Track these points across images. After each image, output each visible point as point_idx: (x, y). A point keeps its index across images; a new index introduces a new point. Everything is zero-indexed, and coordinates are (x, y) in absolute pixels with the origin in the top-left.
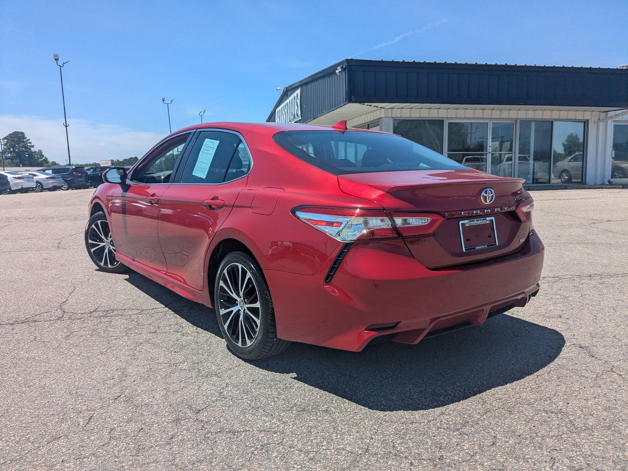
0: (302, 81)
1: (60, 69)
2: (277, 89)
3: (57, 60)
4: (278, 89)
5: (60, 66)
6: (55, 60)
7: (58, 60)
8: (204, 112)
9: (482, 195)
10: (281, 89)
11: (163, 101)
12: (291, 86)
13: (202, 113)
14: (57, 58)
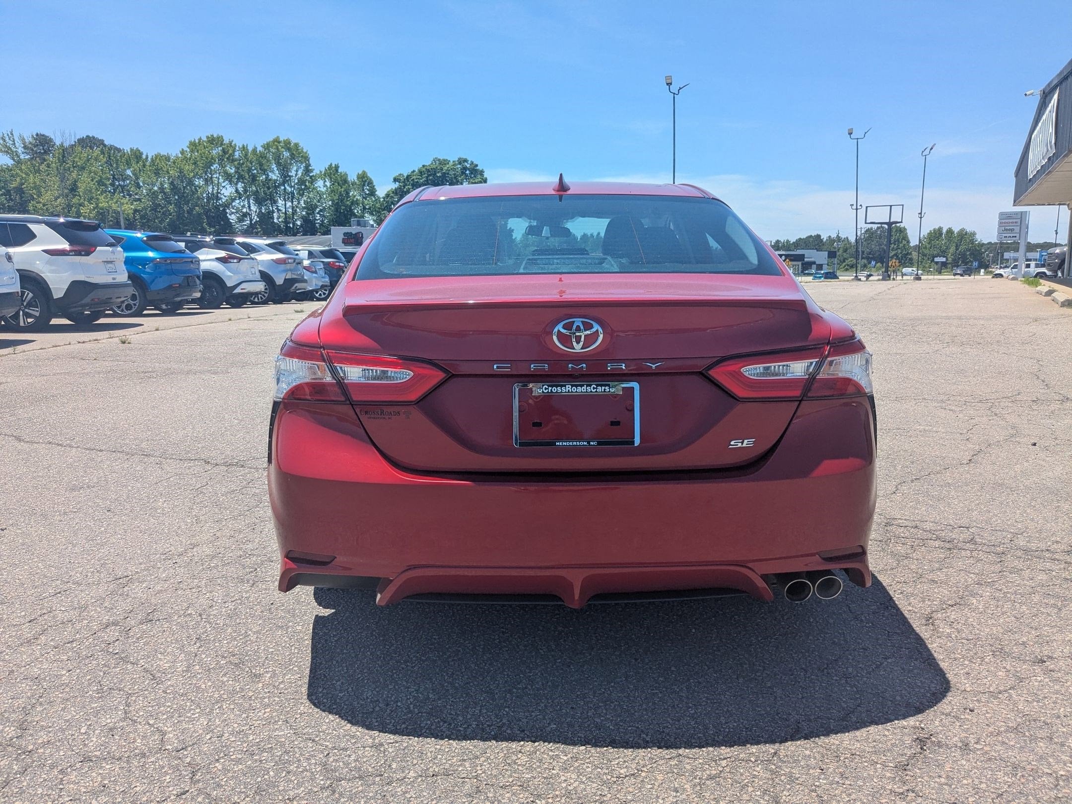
0: (1061, 72)
1: (674, 97)
2: (1026, 95)
3: (669, 84)
4: (1028, 93)
5: (674, 94)
6: (667, 84)
7: (671, 84)
8: (932, 149)
9: (556, 330)
10: (1036, 92)
11: (850, 134)
12: (1049, 85)
13: (928, 150)
14: (669, 81)
